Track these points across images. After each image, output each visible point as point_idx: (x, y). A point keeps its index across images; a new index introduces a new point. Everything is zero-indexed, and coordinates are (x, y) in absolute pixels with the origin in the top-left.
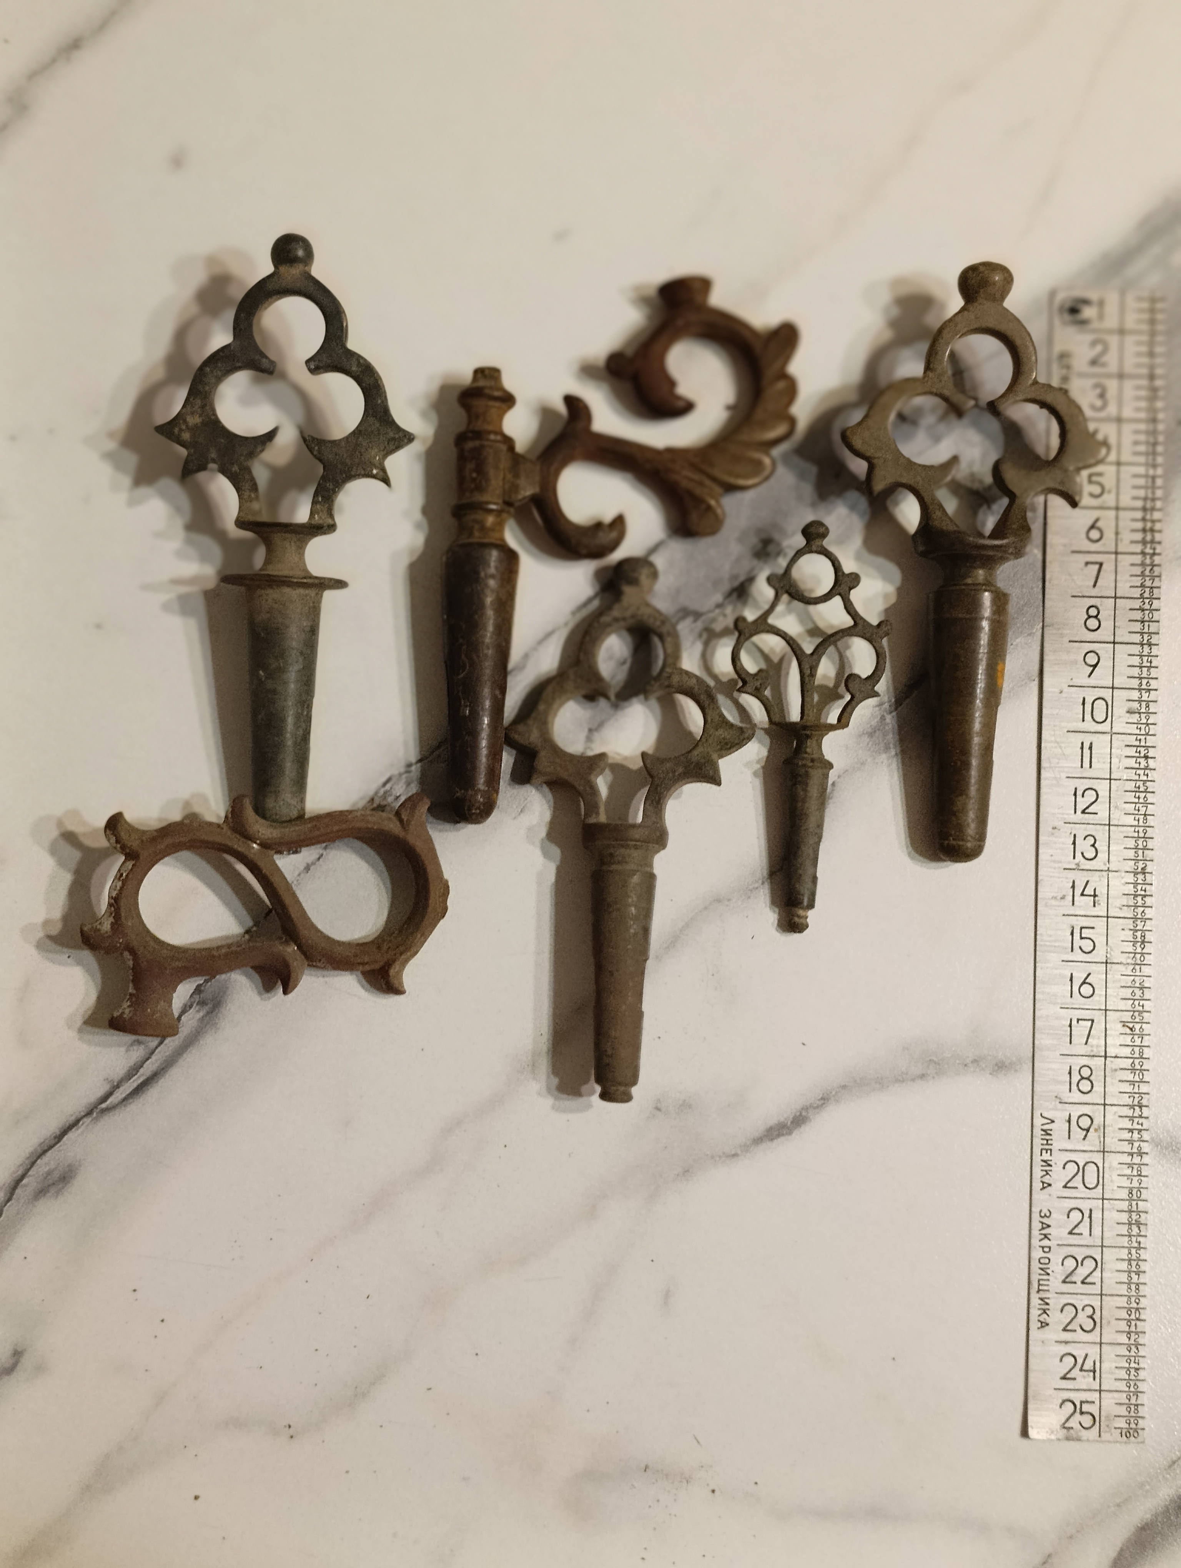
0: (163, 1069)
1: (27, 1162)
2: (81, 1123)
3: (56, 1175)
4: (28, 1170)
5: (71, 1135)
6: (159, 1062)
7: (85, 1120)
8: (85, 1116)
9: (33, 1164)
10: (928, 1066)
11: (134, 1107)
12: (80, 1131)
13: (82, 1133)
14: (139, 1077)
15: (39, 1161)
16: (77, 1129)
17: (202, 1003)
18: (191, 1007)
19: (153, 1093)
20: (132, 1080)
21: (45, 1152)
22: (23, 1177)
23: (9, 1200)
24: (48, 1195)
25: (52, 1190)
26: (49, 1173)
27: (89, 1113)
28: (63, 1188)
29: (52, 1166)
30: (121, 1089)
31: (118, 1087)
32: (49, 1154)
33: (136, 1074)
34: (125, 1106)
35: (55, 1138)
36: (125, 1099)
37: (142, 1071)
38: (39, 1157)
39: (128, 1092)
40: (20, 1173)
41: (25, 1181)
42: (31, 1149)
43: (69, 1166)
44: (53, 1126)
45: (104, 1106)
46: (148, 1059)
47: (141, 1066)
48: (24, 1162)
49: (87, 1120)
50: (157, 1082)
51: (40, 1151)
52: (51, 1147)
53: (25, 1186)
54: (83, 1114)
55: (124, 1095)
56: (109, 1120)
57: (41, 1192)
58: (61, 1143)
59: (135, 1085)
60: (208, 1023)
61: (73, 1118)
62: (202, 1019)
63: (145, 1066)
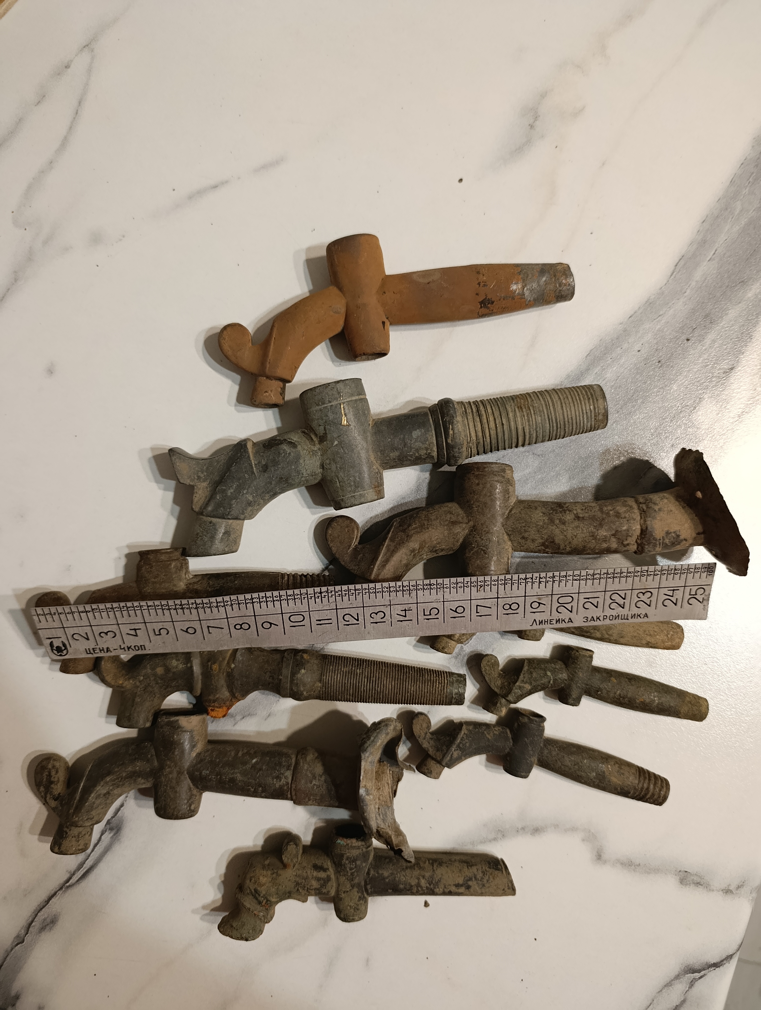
0: (95, 864)
1: (33, 914)
2: (57, 894)
3: (48, 920)
4: (34, 918)
5: (53, 900)
6: (93, 860)
7: (59, 892)
8: (59, 890)
9: (36, 915)
10: (498, 834)
11: (84, 884)
12: (57, 898)
13: (59, 899)
14: (83, 869)
15: (39, 914)
16: (56, 897)
17: (111, 829)
18: (106, 831)
19: (92, 877)
20: (80, 871)
21: (41, 909)
22: (32, 922)
23: (27, 933)
24: (46, 930)
25: (48, 928)
26: (45, 920)
27: (61, 888)
28: (53, 926)
29: (46, 916)
30: (76, 876)
31: (74, 874)
32: (44, 910)
33: (82, 867)
34: (79, 884)
35: (46, 902)
36: (78, 881)
37: (85, 866)
38: (39, 912)
39: (79, 877)
40: (30, 920)
41: (33, 924)
42: (35, 908)
43: (54, 915)
44: (43, 896)
45: (68, 884)
46: (87, 859)
47: (84, 863)
48: (31, 915)
49: (60, 892)
50: (93, 871)
51: (38, 909)
52: (44, 907)
53: (34, 926)
54: (58, 889)
55: (77, 879)
56: (71, 891)
57: (43, 929)
58: (49, 904)
59: (82, 873)
60: (115, 839)
61: (53, 892)
62: (112, 837)
63: (86, 863)
